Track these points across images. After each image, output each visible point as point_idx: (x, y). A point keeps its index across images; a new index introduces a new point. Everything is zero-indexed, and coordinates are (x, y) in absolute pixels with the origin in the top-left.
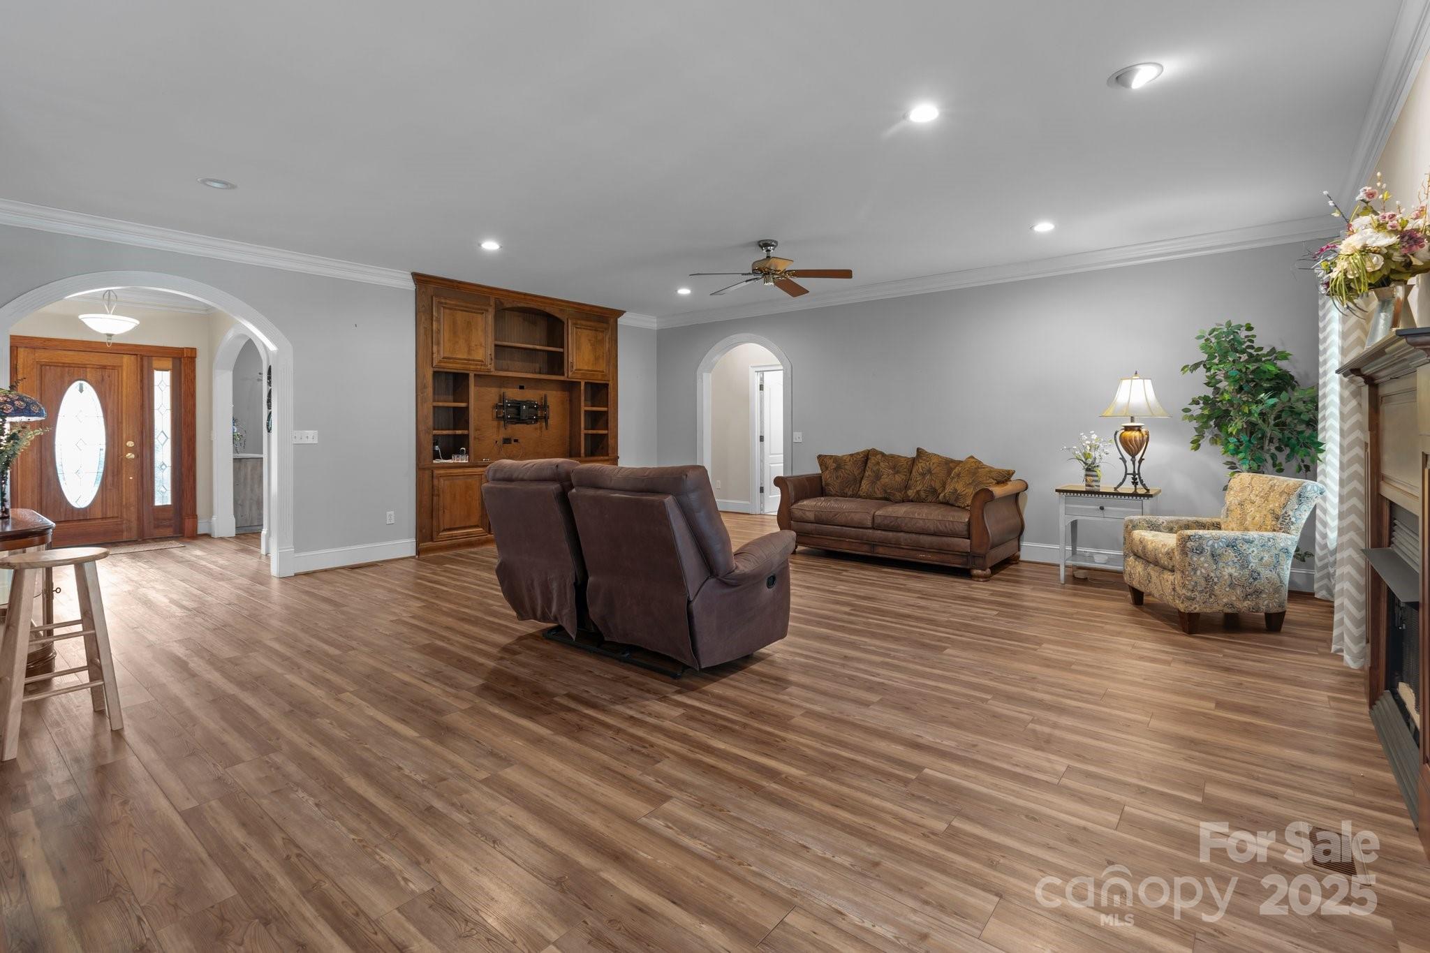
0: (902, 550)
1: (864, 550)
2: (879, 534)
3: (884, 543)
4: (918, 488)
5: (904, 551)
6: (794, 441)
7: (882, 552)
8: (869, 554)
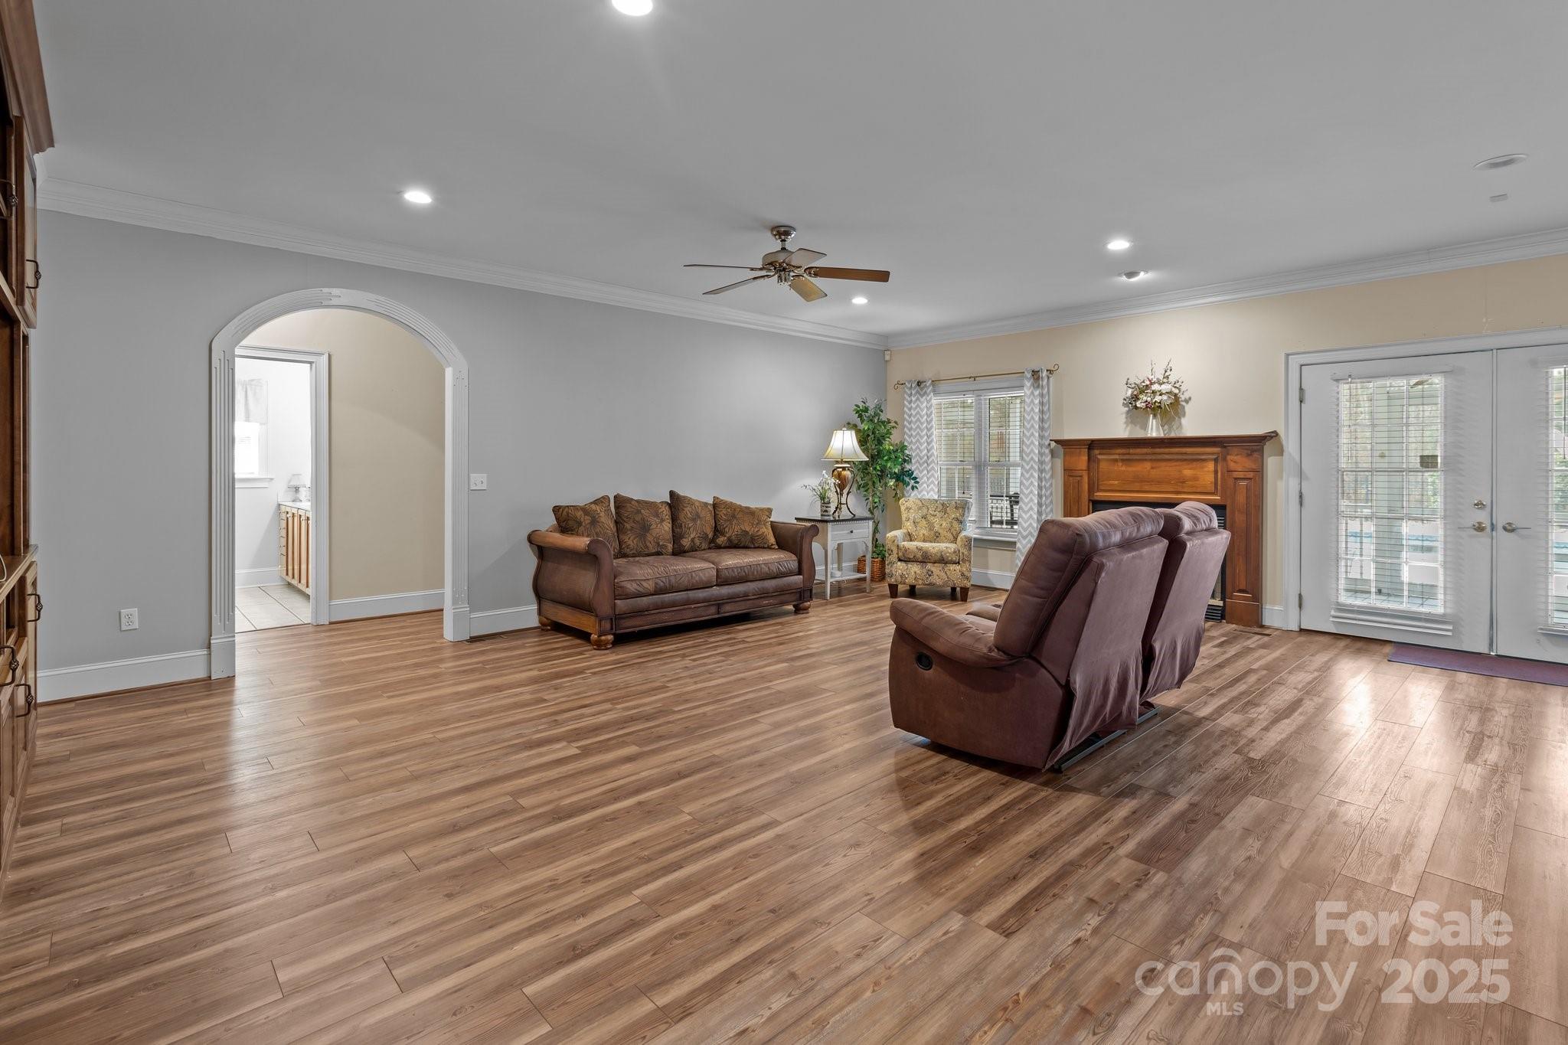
0: (748, 602)
1: (710, 613)
2: (725, 590)
3: (732, 599)
4: (692, 536)
5: (751, 601)
6: (473, 487)
7: (729, 610)
8: (717, 616)
